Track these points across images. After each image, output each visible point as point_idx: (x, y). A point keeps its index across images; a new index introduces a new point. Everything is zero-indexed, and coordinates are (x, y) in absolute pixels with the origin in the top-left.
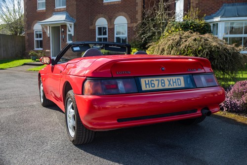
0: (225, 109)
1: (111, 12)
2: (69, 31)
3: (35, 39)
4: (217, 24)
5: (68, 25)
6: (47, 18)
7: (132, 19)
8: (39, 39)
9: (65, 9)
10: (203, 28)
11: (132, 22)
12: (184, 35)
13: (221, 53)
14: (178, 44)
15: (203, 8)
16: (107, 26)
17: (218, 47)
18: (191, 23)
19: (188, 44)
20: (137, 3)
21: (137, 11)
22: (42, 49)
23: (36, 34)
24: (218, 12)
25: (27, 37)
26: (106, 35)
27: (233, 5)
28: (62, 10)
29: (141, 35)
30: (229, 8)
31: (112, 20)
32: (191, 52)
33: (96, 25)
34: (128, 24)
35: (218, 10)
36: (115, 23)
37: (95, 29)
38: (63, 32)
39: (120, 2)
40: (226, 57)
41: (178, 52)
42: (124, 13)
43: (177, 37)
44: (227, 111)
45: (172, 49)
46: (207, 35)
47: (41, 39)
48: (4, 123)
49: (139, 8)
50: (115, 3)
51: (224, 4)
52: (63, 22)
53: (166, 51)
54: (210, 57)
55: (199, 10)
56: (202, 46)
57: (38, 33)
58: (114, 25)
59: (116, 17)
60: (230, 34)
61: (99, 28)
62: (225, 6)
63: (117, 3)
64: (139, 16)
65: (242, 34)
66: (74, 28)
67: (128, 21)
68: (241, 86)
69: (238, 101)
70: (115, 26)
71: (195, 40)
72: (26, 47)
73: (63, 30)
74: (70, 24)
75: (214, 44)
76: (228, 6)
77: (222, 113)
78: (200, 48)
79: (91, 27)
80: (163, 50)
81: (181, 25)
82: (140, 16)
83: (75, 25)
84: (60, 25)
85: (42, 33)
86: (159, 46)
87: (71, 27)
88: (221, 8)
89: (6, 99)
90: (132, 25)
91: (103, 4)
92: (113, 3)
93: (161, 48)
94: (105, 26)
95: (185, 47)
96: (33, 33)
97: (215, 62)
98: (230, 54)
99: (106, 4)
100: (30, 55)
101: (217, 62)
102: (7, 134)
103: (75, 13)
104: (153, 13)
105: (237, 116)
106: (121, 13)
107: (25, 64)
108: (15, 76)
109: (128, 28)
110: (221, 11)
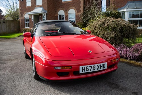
0: (129, 59)
1: (66, 7)
2: (44, 18)
3: (26, 22)
4: (125, 13)
5: (43, 14)
6: (32, 11)
7: (78, 10)
8: (27, 22)
9: (41, 6)
10: (117, 15)
11: (78, 12)
12: (107, 19)
13: (127, 29)
14: (104, 24)
15: (117, 4)
16: (64, 15)
17: (125, 26)
18: (110, 12)
19: (109, 24)
20: (81, 2)
21: (81, 6)
22: (29, 28)
23: (26, 20)
24: (125, 6)
25: (21, 21)
26: (64, 19)
27: (133, 2)
28: (40, 6)
29: (83, 19)
30: (131, 4)
31: (67, 11)
32: (111, 28)
33: (58, 14)
34: (76, 13)
35: (125, 5)
36: (68, 13)
37: (58, 16)
38: (41, 18)
39: (71, 1)
40: (130, 31)
41: (104, 28)
42: (73, 7)
43: (103, 20)
44: (130, 59)
45: (100, 26)
46: (119, 19)
47: (29, 22)
48: (13, 66)
49: (82, 4)
50: (69, 2)
51: (128, 2)
52: (41, 13)
53: (97, 28)
54: (121, 31)
55: (114, 5)
56: (116, 25)
57: (27, 19)
59: (69, 10)
60: (132, 18)
61: (60, 16)
62: (129, 3)
63: (70, 2)
64: (82, 9)
65: (138, 18)
66: (46, 16)
67: (76, 12)
68: (138, 46)
69: (136, 54)
70: (69, 14)
71: (113, 22)
72: (21, 27)
73: (40, 17)
74: (44, 14)
75: (123, 24)
76: (131, 3)
77: (127, 61)
78: (116, 26)
79: (56, 15)
80: (96, 27)
81: (105, 14)
83: (47, 14)
84: (39, 14)
85: (29, 19)
86: (93, 25)
87: (45, 15)
88: (127, 4)
89: (12, 54)
90: (78, 14)
91: (62, 2)
92: (67, 2)
93: (94, 26)
94: (63, 15)
95: (108, 26)
96: (24, 19)
97: (123, 33)
98: (132, 29)
99: (64, 2)
100: (23, 31)
101: (125, 33)
102: (15, 72)
103: (47, 8)
104: (89, 7)
105: (135, 62)
106: (72, 7)
107: (20, 36)
108: (15, 42)
109: (76, 15)
110: (127, 5)
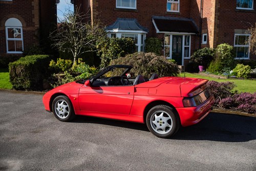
4: (115, 34)
7: (27, 21)
11: (27, 26)
20: (33, 6)
21: (33, 15)
24: (114, 24)
27: (125, 20)
30: (122, 21)
34: (23, 27)
35: (114, 22)
36: (6, 25)
39: (12, 3)
42: (17, 15)
49: (36, 12)
50: (5, 2)
51: (118, 18)
58: (5, 27)
59: (8, 19)
62: (119, 20)
63: (8, 3)
64: (36, 20)
67: (22, 24)
70: (7, 28)
82: (38, 20)
88: (116, 21)
90: (29, 29)
106: (13, 15)
110: (116, 23)
